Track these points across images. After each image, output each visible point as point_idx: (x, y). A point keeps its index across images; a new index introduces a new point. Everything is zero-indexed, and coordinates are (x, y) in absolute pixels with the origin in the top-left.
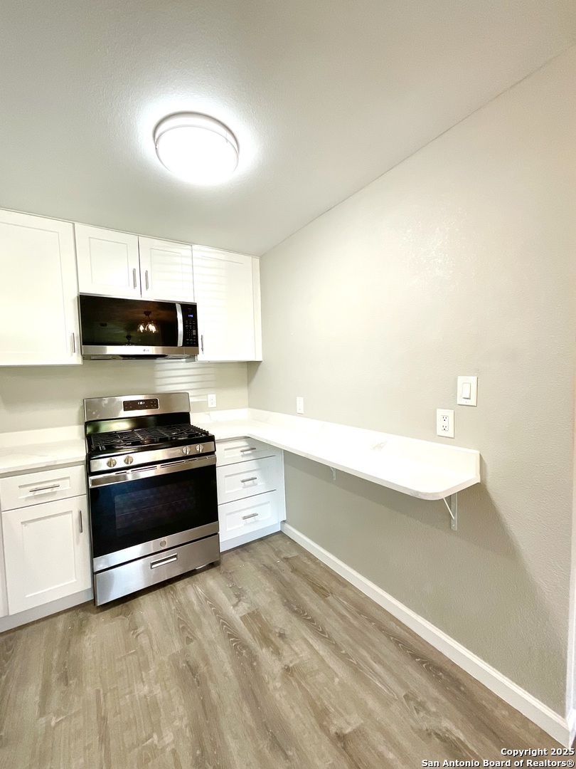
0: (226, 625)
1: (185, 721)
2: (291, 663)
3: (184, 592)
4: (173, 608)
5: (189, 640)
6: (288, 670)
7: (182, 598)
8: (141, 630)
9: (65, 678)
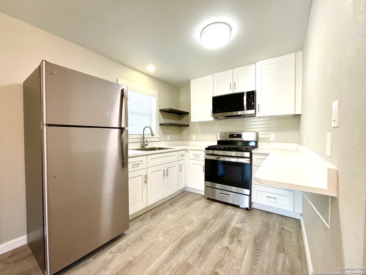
0: (227, 224)
1: (193, 229)
2: (231, 248)
3: (228, 209)
4: (220, 210)
5: (214, 219)
6: (227, 248)
7: (225, 210)
8: (208, 208)
9: (187, 205)
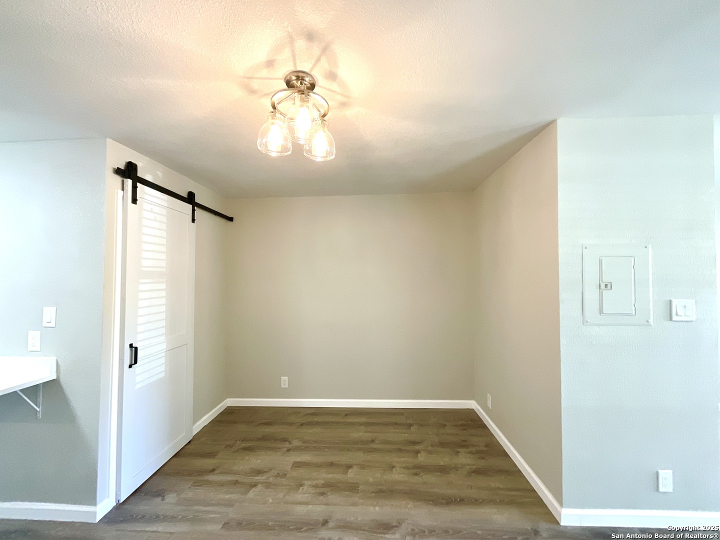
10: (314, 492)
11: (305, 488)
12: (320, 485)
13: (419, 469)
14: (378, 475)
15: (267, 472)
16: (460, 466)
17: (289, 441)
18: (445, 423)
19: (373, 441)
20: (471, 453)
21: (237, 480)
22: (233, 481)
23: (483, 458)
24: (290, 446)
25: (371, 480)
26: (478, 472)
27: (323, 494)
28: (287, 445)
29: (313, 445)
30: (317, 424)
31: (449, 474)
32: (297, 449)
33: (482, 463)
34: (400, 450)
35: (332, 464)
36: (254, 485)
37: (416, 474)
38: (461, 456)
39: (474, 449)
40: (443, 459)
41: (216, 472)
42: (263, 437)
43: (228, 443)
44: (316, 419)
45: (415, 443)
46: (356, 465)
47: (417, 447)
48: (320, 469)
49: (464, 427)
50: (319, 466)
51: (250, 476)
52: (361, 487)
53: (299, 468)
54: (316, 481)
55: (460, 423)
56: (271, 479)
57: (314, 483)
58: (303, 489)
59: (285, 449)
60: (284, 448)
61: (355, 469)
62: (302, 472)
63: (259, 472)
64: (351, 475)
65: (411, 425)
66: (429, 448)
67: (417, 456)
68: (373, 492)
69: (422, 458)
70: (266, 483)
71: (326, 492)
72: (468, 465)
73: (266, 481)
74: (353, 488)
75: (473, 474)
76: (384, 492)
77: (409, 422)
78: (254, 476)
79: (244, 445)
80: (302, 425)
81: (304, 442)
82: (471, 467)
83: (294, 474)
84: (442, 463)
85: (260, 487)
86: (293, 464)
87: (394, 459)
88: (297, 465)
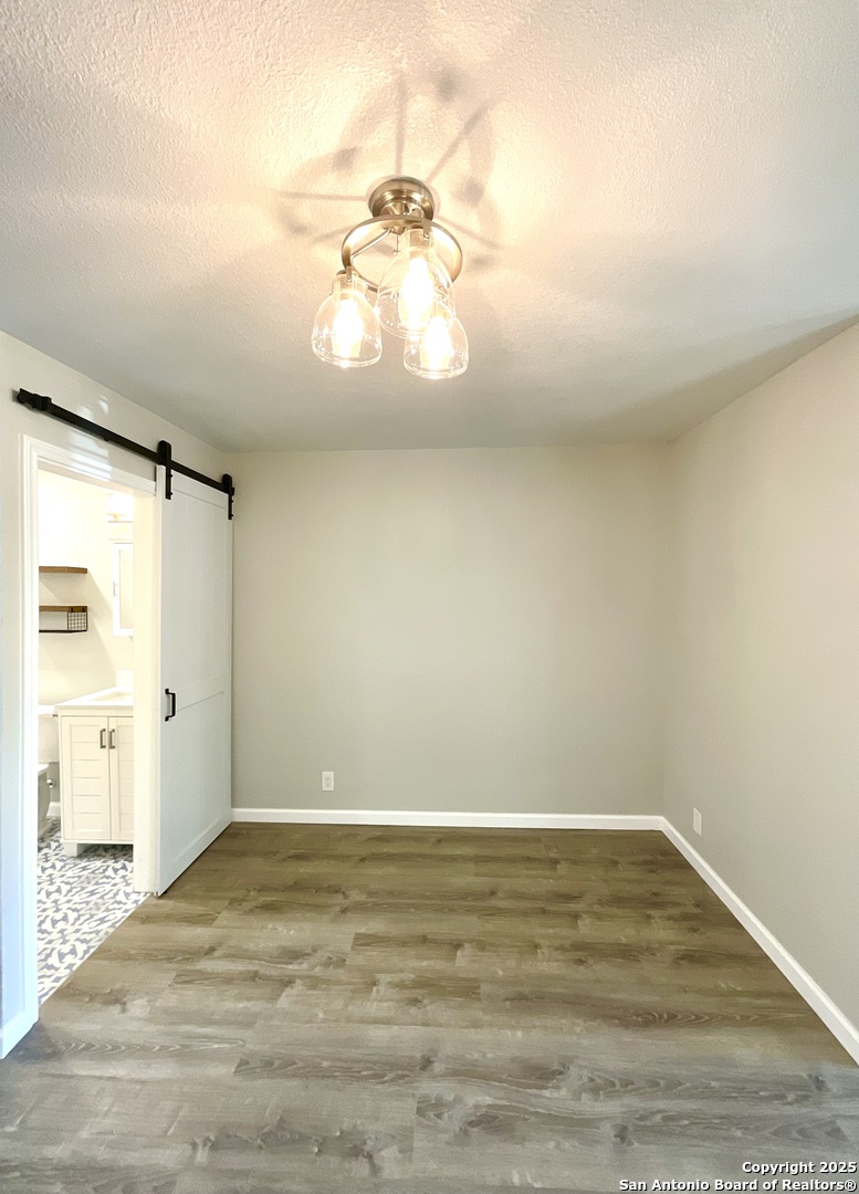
10: (397, 997)
11: (382, 988)
12: (407, 982)
13: (583, 952)
14: (512, 963)
15: (308, 954)
16: (657, 946)
17: (344, 893)
18: (616, 858)
19: (493, 893)
20: (670, 918)
21: (256, 972)
22: (249, 972)
23: (695, 930)
24: (346, 902)
25: (501, 973)
26: (689, 958)
27: (415, 1002)
28: (339, 899)
29: (387, 901)
30: (389, 858)
31: (638, 961)
32: (359, 908)
33: (696, 941)
34: (544, 912)
35: (424, 940)
36: (287, 982)
37: (580, 962)
38: (655, 925)
39: (675, 911)
40: (623, 930)
41: (216, 954)
42: (295, 883)
43: (234, 894)
44: (387, 849)
45: (569, 898)
46: (470, 942)
47: (573, 906)
48: (403, 949)
49: (651, 866)
50: (403, 943)
51: (279, 963)
52: (484, 988)
53: (368, 948)
54: (401, 975)
55: (642, 858)
56: (317, 970)
57: (397, 978)
58: (378, 991)
59: (337, 909)
60: (335, 905)
61: (468, 949)
62: (374, 955)
63: (294, 955)
64: (464, 962)
65: (556, 862)
66: (597, 908)
67: (577, 924)
68: (507, 999)
69: (586, 929)
70: (309, 977)
71: (420, 998)
72: (672, 943)
73: (308, 973)
74: (468, 990)
75: (682, 962)
76: (527, 1000)
77: (553, 854)
78: (286, 964)
79: (263, 899)
80: (363, 860)
81: (371, 894)
82: (678, 947)
83: (359, 959)
84: (624, 940)
85: (299, 986)
86: (355, 939)
87: (537, 929)
88: (363, 941)
